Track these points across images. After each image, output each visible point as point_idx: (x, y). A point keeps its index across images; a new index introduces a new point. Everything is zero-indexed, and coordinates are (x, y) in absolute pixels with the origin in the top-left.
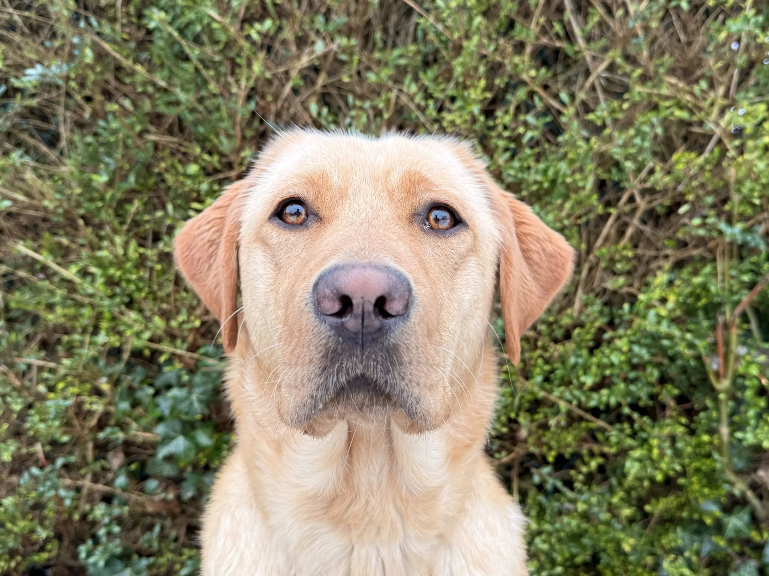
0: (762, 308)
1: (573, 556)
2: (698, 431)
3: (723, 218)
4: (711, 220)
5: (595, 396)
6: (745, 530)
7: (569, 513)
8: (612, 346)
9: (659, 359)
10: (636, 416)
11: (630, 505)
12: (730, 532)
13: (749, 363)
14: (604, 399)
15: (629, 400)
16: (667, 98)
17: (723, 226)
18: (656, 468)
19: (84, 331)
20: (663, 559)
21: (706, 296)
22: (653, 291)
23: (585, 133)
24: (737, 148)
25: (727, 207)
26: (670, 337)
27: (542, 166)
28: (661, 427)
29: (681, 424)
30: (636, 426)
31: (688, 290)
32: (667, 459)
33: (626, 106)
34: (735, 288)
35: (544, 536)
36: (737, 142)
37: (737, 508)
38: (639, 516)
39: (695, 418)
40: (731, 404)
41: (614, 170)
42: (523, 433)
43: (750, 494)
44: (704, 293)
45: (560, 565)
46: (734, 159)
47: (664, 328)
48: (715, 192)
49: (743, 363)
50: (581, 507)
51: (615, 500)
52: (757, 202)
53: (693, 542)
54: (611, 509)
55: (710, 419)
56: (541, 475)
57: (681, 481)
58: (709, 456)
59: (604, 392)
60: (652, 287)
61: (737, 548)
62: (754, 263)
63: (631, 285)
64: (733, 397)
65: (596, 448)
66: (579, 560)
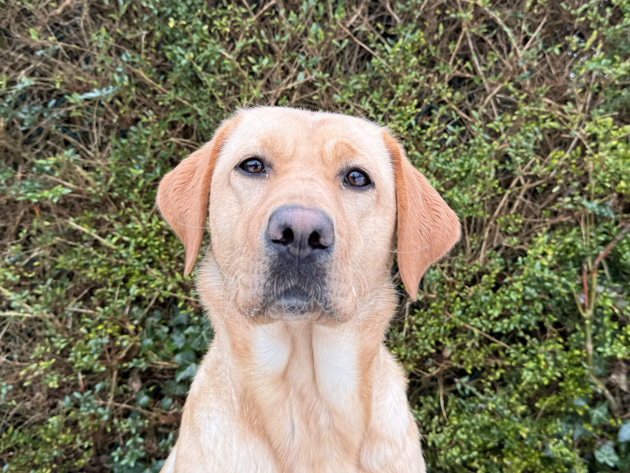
0: (611, 258)
1: (485, 443)
2: (572, 348)
3: (585, 196)
4: (577, 198)
5: (499, 324)
6: (605, 419)
7: (481, 411)
8: (510, 287)
9: (543, 296)
10: (528, 337)
11: (523, 404)
12: (594, 421)
13: (605, 298)
14: (506, 326)
15: (523, 326)
16: (544, 113)
17: (585, 202)
18: (544, 376)
19: (115, 284)
20: (548, 442)
21: (574, 251)
22: (538, 248)
23: (487, 137)
24: (592, 148)
25: (586, 189)
26: (551, 280)
27: (459, 161)
28: (546, 346)
29: (559, 343)
30: (528, 345)
31: (561, 246)
32: (550, 368)
33: (515, 118)
34: (594, 245)
35: (463, 429)
36: (593, 144)
37: (599, 403)
38: (529, 412)
39: (568, 338)
40: (594, 327)
41: (507, 162)
42: (447, 353)
43: (607, 392)
44: (572, 249)
45: (476, 450)
46: (591, 155)
47: (547, 274)
48: (579, 178)
49: (602, 298)
50: (491, 406)
51: (513, 400)
52: (608, 185)
53: (568, 429)
54: (510, 406)
55: (579, 338)
56: (461, 384)
57: (561, 384)
58: (579, 365)
59: (506, 321)
60: (537, 245)
61: (599, 432)
62: (606, 227)
63: (522, 244)
64: (594, 323)
65: (499, 362)
66: (490, 445)
